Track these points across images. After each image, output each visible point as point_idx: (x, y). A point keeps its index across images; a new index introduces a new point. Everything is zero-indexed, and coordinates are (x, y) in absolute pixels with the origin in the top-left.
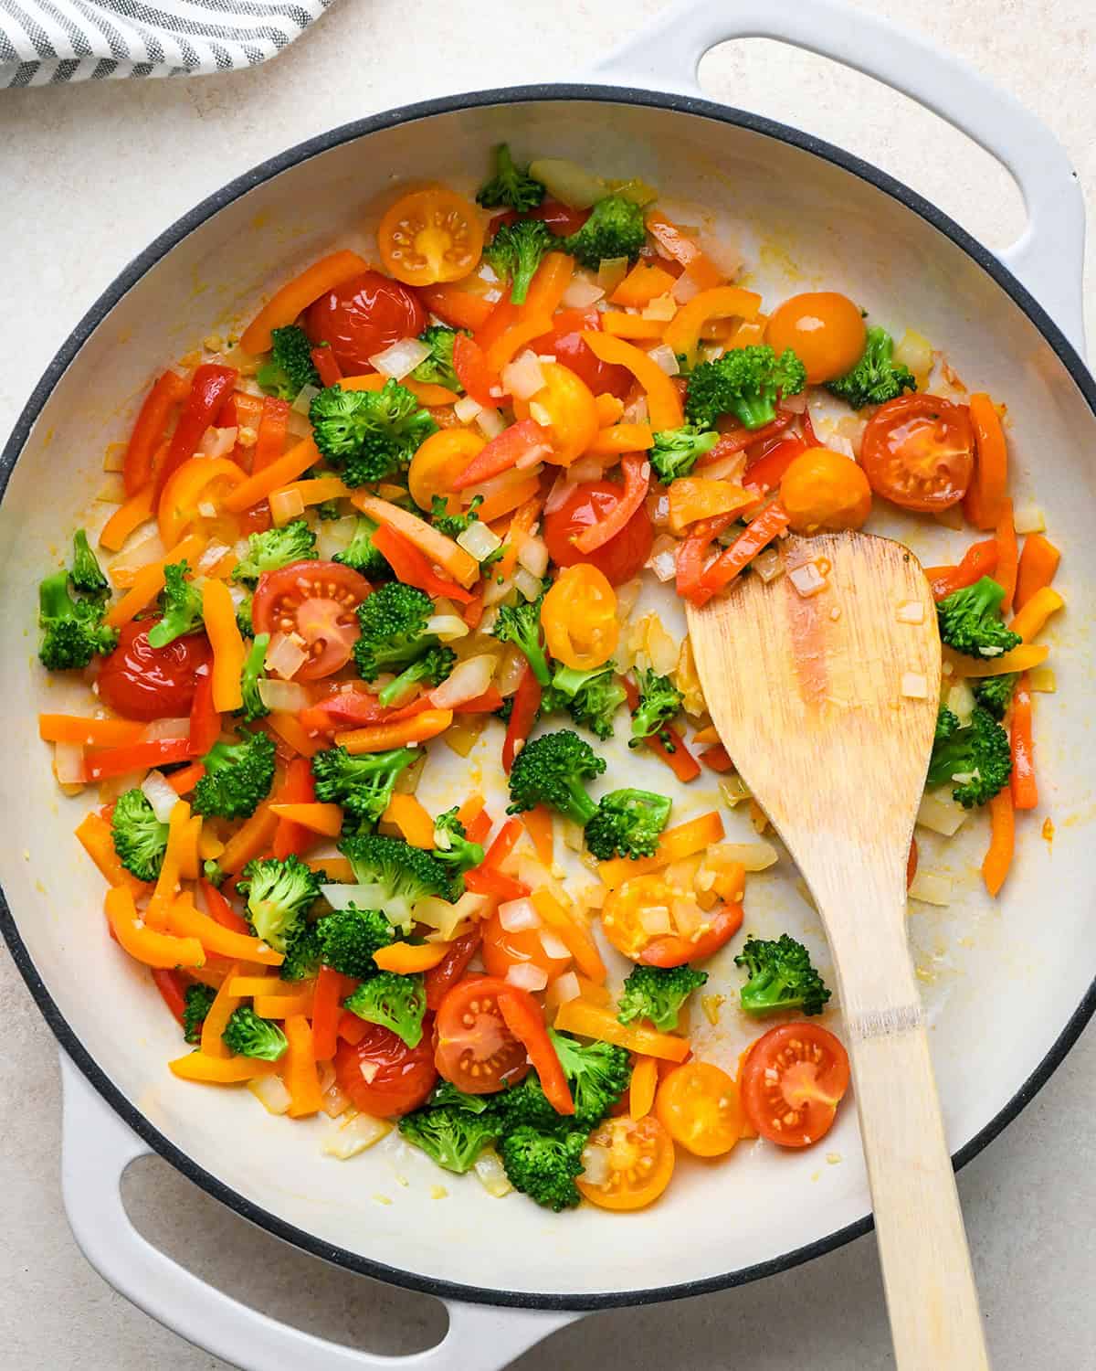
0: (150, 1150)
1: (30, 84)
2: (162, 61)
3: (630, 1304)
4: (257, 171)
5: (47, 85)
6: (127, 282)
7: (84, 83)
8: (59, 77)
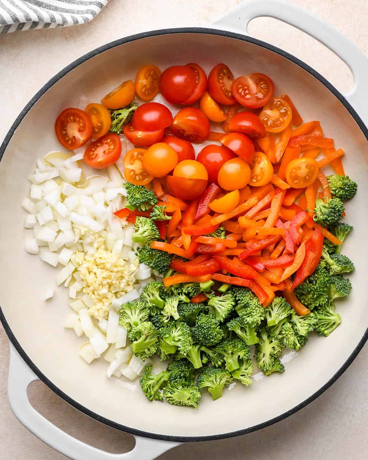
0: (39, 379)
1: (8, 33)
2: (55, 22)
3: (197, 441)
4: (96, 50)
5: (14, 33)
6: (51, 84)
7: (26, 31)
8: (18, 29)
